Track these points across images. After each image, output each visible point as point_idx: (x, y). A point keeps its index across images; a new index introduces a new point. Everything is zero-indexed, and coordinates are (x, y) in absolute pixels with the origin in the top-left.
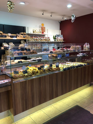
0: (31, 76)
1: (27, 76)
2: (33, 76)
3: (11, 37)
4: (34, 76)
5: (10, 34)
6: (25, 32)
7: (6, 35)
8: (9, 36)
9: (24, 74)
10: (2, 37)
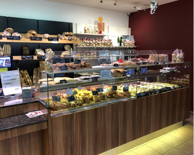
0: (81, 105)
1: (74, 106)
2: (84, 107)
3: (49, 39)
4: (87, 106)
5: (47, 36)
6: (72, 32)
7: (42, 36)
8: (46, 38)
9: (69, 101)
10: (35, 40)
